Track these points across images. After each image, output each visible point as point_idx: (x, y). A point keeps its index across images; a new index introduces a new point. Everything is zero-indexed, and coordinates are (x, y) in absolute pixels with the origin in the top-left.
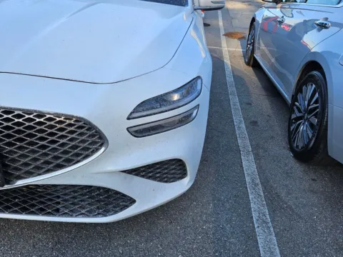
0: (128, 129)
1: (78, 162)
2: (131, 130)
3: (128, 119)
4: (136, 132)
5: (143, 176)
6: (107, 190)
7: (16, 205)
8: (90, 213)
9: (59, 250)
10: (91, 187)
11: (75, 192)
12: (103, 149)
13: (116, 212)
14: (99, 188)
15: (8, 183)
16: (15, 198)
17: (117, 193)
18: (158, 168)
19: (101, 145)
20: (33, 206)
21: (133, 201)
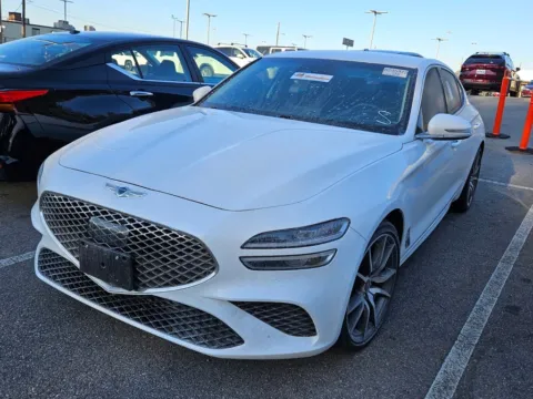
0: (240, 258)
1: (191, 281)
2: (245, 260)
3: (242, 247)
4: (250, 262)
5: (258, 316)
6: (217, 320)
7: (140, 313)
8: (196, 340)
9: (168, 377)
10: (201, 311)
11: (187, 313)
12: (213, 274)
13: (220, 347)
14: (209, 315)
15: (136, 289)
16: (141, 306)
17: (225, 326)
18: (274, 311)
19: (213, 269)
20: (152, 318)
21: (241, 341)
